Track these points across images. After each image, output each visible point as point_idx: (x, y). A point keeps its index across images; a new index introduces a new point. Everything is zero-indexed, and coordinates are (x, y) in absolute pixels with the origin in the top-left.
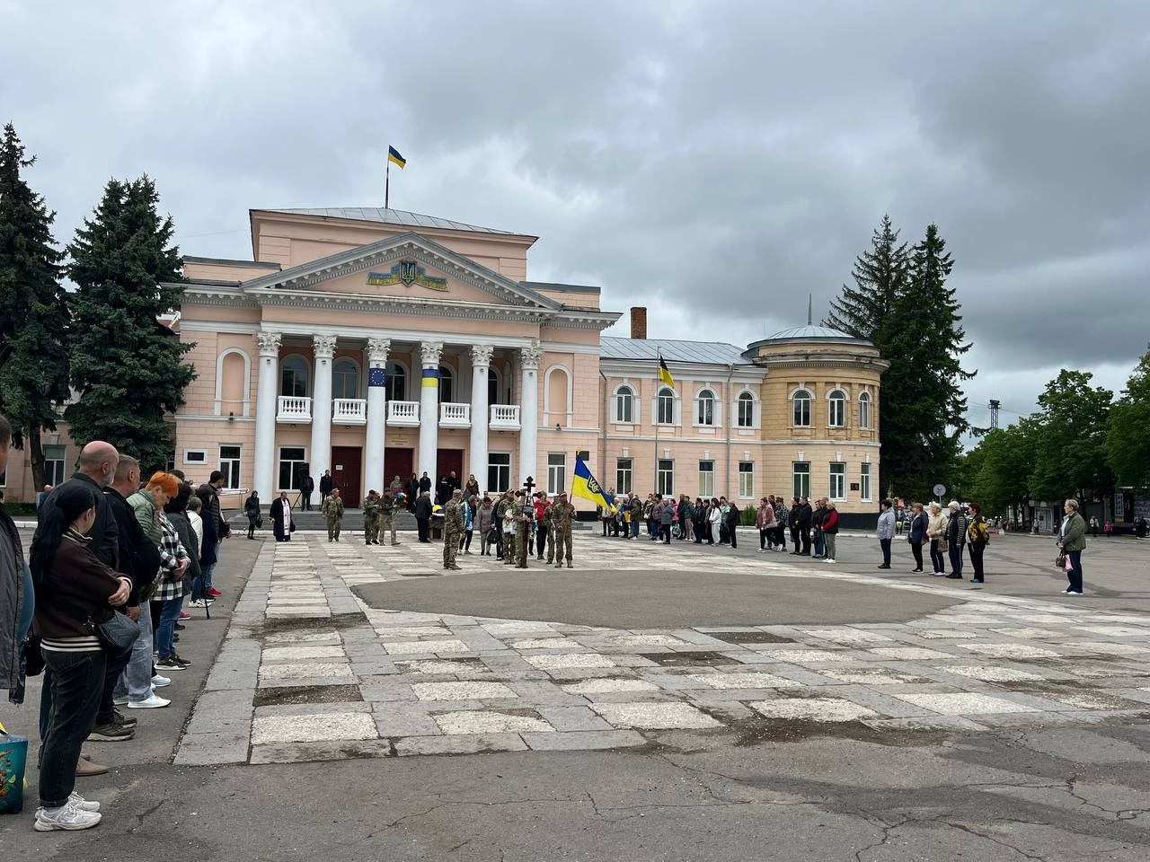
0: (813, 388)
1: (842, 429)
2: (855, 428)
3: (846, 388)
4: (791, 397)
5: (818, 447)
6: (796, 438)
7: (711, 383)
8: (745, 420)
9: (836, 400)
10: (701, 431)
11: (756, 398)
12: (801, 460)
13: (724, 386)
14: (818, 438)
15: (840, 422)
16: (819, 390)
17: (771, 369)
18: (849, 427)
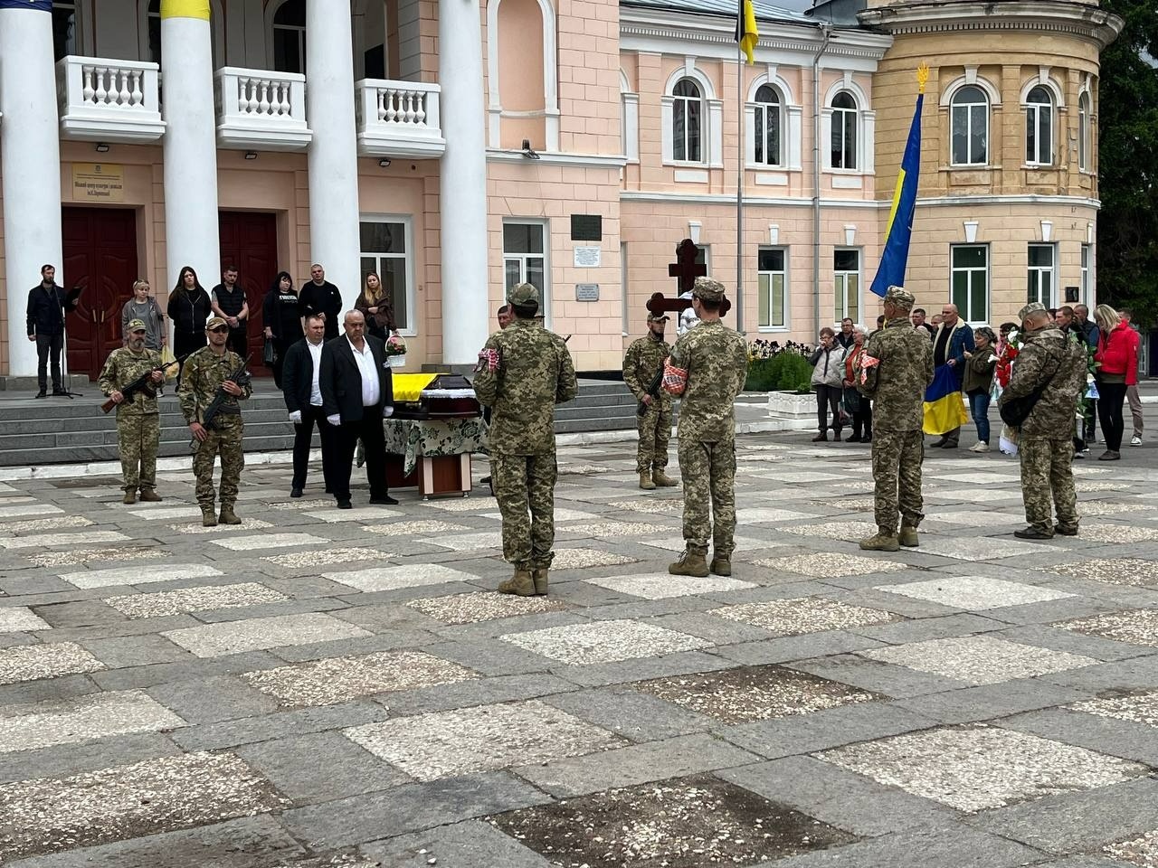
0: (994, 78)
1: (1050, 170)
2: (1074, 168)
3: (1058, 79)
4: (945, 101)
5: (1006, 211)
6: (958, 191)
7: (781, 66)
8: (843, 155)
9: (1037, 106)
10: (761, 178)
11: (863, 104)
12: (971, 239)
13: (805, 75)
14: (1008, 191)
15: (1045, 156)
16: (1008, 84)
17: (898, 38)
18: (1063, 167)
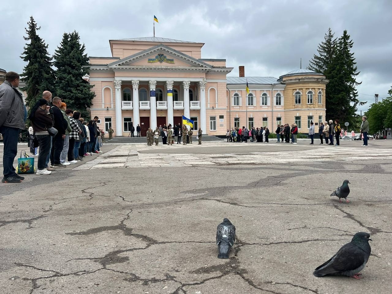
0: (302, 90)
1: (312, 104)
2: (316, 104)
3: (313, 90)
4: (294, 94)
5: (303, 111)
6: (296, 108)
7: (266, 91)
8: (279, 103)
9: (310, 94)
10: (263, 107)
11: (282, 95)
12: (298, 116)
13: (271, 92)
14: (304, 108)
15: (311, 102)
16: (304, 91)
17: (287, 85)
18: (314, 104)
